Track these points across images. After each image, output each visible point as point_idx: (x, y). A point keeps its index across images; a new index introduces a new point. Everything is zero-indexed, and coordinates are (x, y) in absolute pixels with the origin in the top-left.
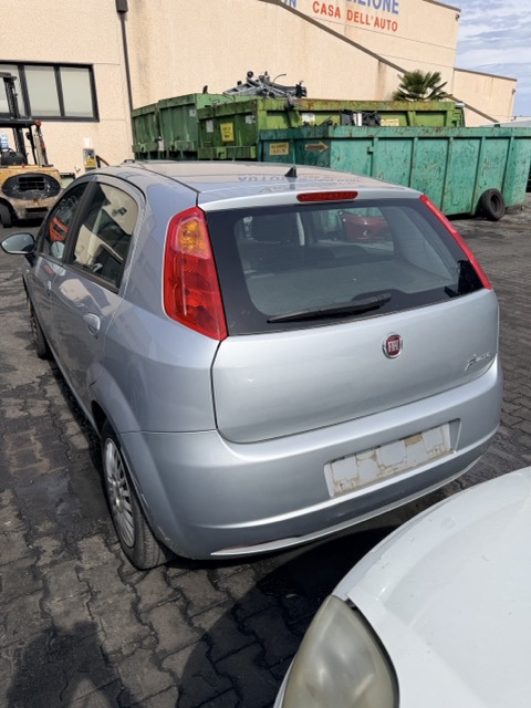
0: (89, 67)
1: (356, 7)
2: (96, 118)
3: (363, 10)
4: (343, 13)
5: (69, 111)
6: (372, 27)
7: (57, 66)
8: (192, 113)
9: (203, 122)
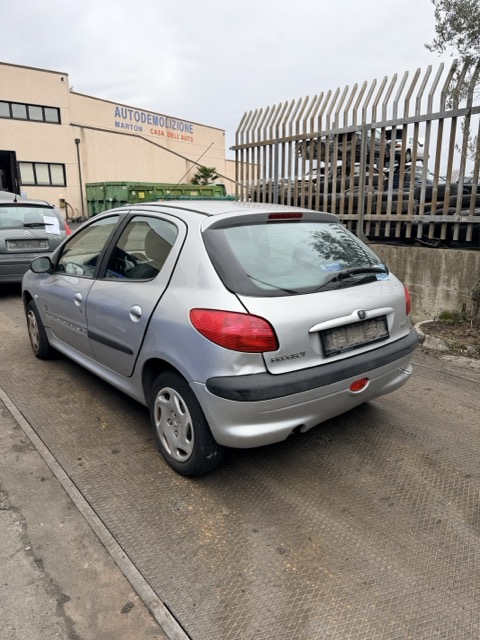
0: (63, 165)
1: (171, 131)
2: (65, 185)
3: (175, 132)
4: (165, 133)
5: (54, 182)
6: (180, 140)
7: (49, 164)
8: (124, 188)
9: (130, 191)
